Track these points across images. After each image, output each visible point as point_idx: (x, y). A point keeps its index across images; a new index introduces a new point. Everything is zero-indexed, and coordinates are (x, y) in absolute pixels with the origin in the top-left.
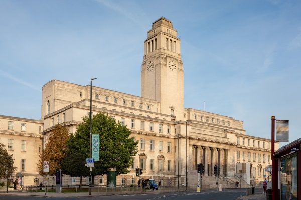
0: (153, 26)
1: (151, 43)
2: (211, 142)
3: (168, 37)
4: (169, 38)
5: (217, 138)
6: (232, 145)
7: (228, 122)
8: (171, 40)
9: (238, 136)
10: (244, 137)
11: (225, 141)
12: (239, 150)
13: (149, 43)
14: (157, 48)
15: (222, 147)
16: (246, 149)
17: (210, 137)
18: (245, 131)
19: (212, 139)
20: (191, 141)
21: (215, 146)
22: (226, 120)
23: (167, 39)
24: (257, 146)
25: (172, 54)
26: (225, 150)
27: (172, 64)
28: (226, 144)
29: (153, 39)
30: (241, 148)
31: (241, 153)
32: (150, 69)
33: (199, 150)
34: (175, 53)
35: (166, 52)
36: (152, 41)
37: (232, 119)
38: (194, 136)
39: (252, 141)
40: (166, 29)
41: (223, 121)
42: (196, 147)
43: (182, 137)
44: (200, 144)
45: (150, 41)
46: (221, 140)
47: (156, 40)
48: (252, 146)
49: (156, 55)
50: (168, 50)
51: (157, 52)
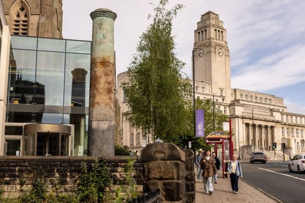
0: (202, 18)
1: (201, 33)
2: (260, 120)
3: (216, 28)
4: (218, 29)
5: (265, 117)
6: (277, 122)
7: (270, 99)
8: (219, 31)
9: (282, 114)
10: (287, 114)
11: (272, 118)
12: (283, 126)
13: (199, 33)
14: (208, 37)
15: (270, 124)
16: (289, 125)
17: (259, 116)
18: (286, 107)
19: (261, 117)
20: (244, 119)
21: (263, 124)
22: (268, 98)
23: (216, 30)
24: (299, 123)
25: (220, 42)
26: (272, 126)
27: (220, 51)
28: (273, 121)
29: (203, 30)
30: (285, 124)
31: (285, 129)
32: (201, 55)
33: (250, 127)
34: (223, 40)
35: (215, 41)
36: (202, 32)
37: (273, 96)
38: (246, 115)
39: (294, 117)
40: (214, 21)
41: (266, 99)
42: (247, 125)
43: (237, 117)
44: (251, 122)
45: (200, 31)
46: (269, 118)
47: (205, 30)
48: (294, 122)
49: (207, 44)
50: (216, 39)
51: (207, 41)
